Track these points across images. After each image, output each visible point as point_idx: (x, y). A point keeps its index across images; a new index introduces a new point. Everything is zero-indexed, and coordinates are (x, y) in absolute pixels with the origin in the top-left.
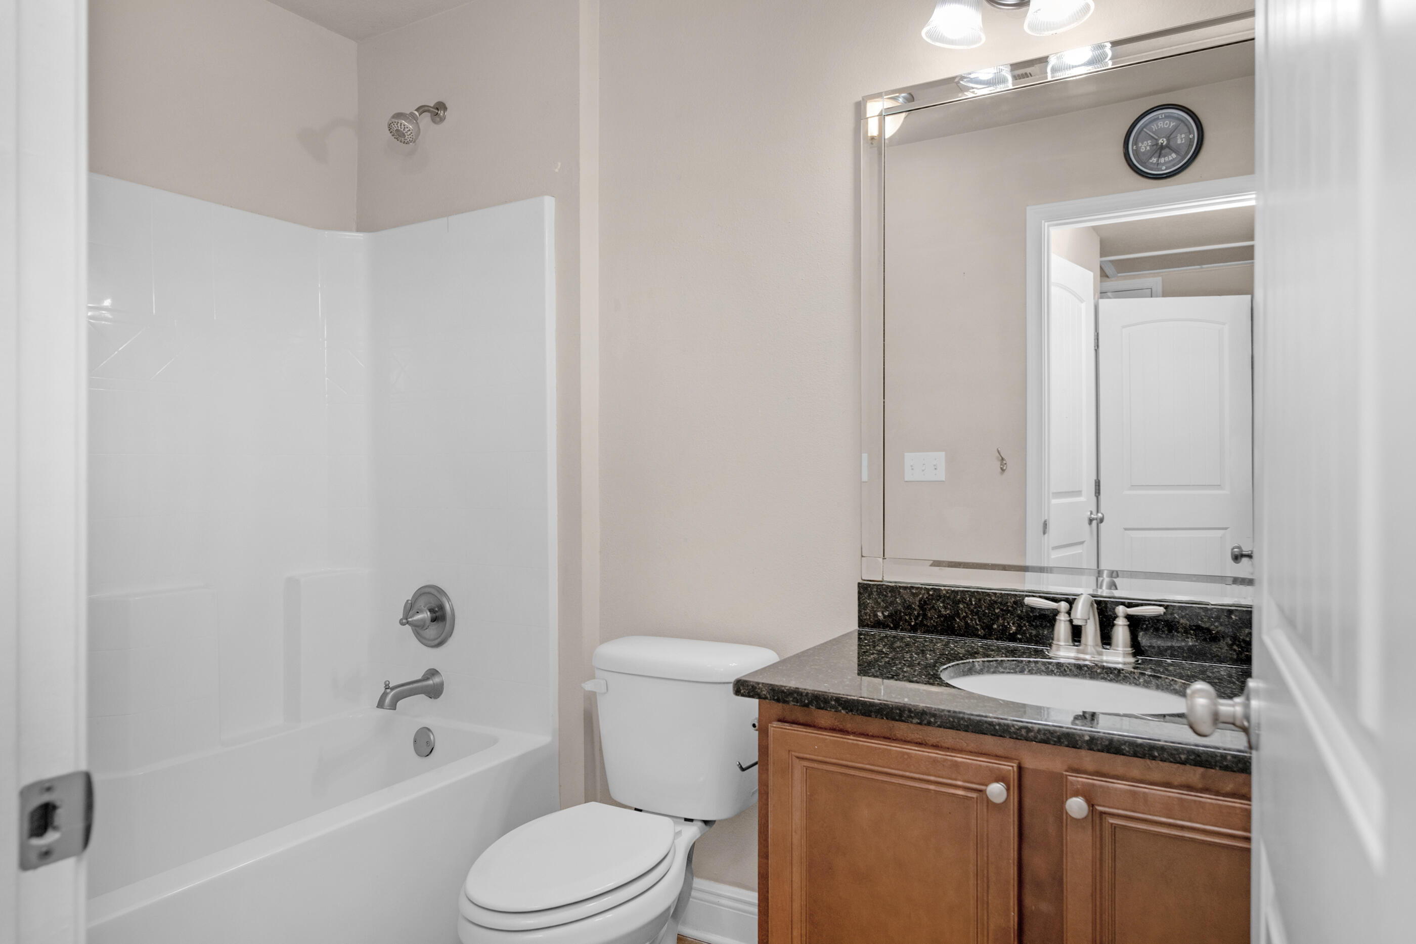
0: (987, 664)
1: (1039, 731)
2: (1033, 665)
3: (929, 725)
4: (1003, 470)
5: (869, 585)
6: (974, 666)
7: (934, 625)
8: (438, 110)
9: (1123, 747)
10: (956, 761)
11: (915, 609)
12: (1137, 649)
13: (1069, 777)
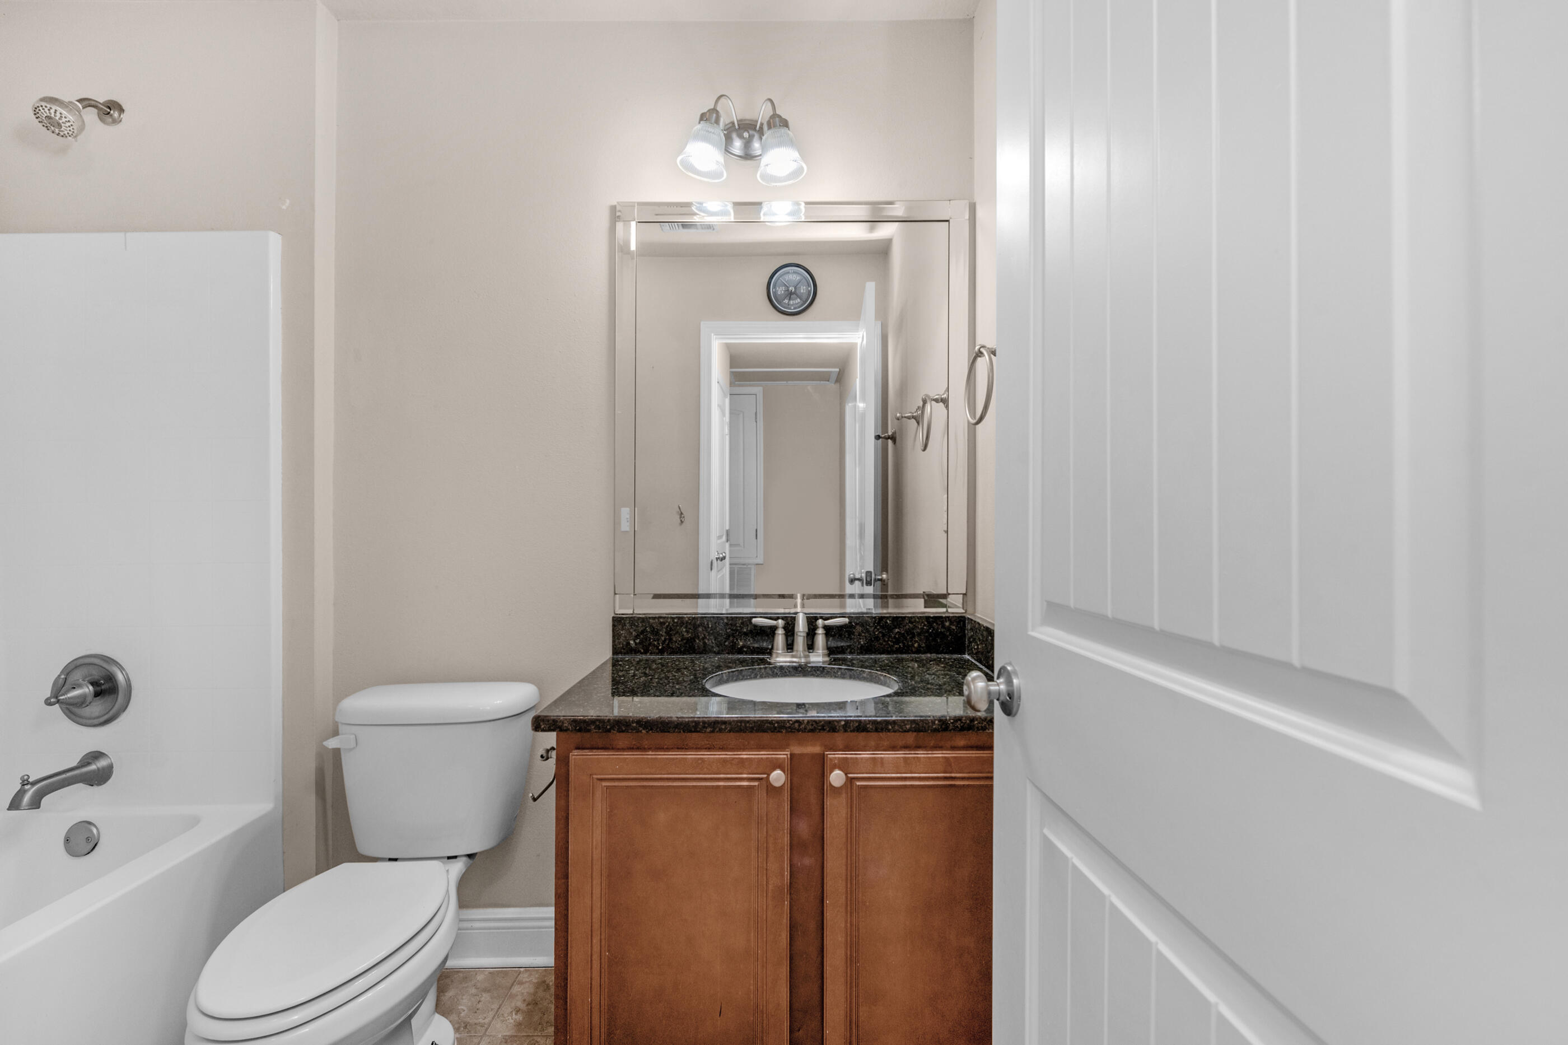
0: (731, 674)
1: (808, 722)
2: (763, 671)
3: (721, 732)
4: (682, 522)
5: (623, 618)
6: (723, 677)
7: (678, 647)
8: (111, 110)
9: (868, 726)
10: (742, 758)
11: (662, 636)
12: (831, 651)
13: (829, 756)
